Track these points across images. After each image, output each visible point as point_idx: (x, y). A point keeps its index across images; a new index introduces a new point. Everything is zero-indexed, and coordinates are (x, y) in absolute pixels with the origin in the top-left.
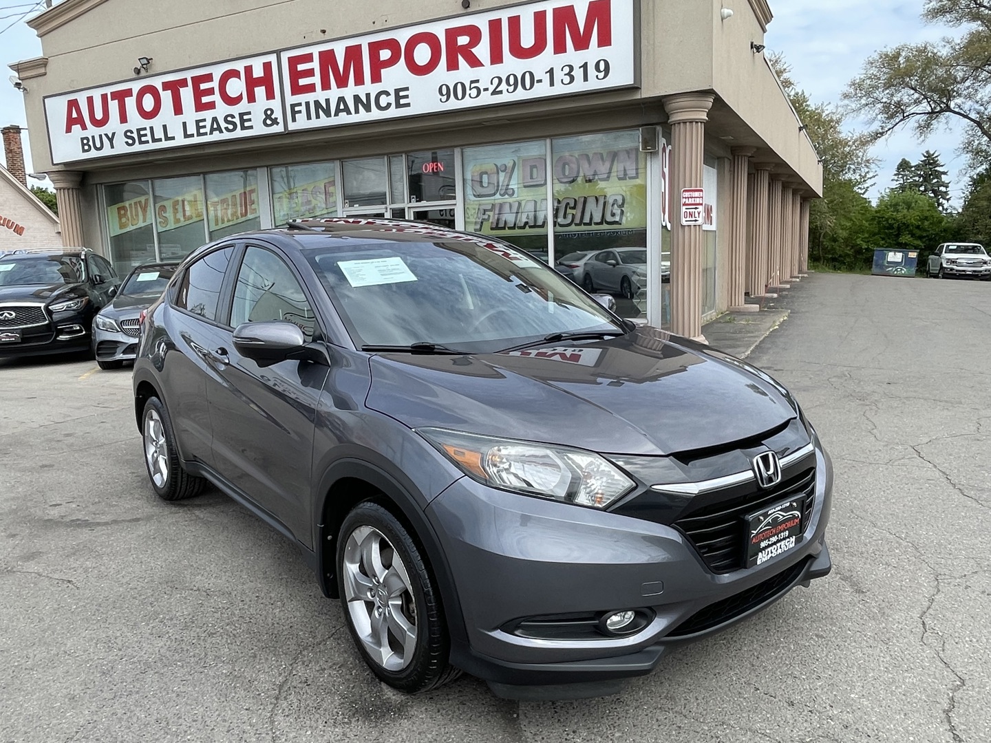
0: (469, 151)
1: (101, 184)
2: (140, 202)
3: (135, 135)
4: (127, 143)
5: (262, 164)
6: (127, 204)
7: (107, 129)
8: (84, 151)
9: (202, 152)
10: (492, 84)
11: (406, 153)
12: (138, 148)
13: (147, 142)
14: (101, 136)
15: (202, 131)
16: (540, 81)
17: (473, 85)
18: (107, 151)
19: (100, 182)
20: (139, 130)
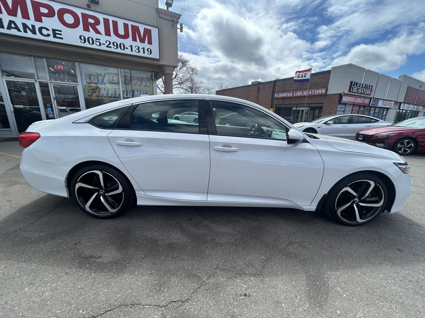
0: (83, 66)
10: (106, 43)
11: (46, 58)
16: (127, 48)
17: (97, 41)
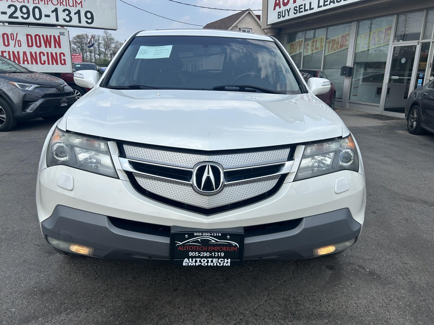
1: (286, 34)
2: (299, 41)
3: (298, 9)
4: (294, 13)
5: (355, 19)
6: (294, 43)
7: (287, 7)
8: (279, 18)
9: (325, 15)
12: (299, 15)
13: (302, 12)
14: (285, 10)
15: (326, 3)
18: (287, 18)
19: (286, 33)
20: (299, 6)
